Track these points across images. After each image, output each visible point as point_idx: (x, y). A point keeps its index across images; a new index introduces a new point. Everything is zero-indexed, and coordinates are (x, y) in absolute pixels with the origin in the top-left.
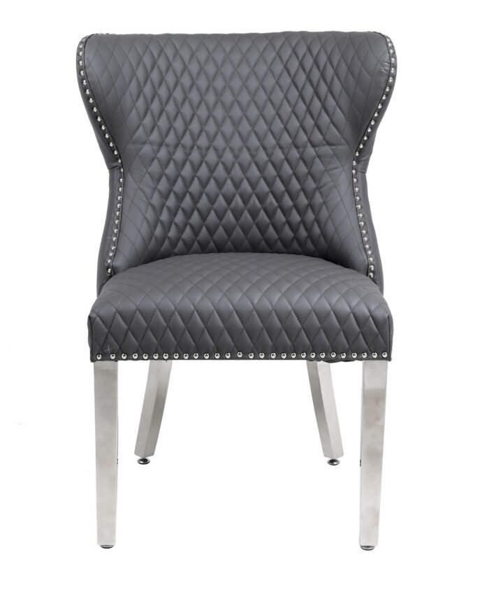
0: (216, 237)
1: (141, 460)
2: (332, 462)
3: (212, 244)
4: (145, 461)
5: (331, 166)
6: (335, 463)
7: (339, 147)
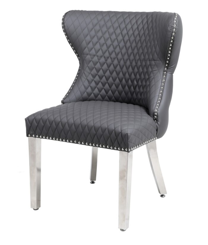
0: (115, 95)
1: (92, 182)
2: (162, 196)
3: (113, 98)
4: (93, 182)
5: (154, 69)
6: (163, 196)
7: (157, 61)
